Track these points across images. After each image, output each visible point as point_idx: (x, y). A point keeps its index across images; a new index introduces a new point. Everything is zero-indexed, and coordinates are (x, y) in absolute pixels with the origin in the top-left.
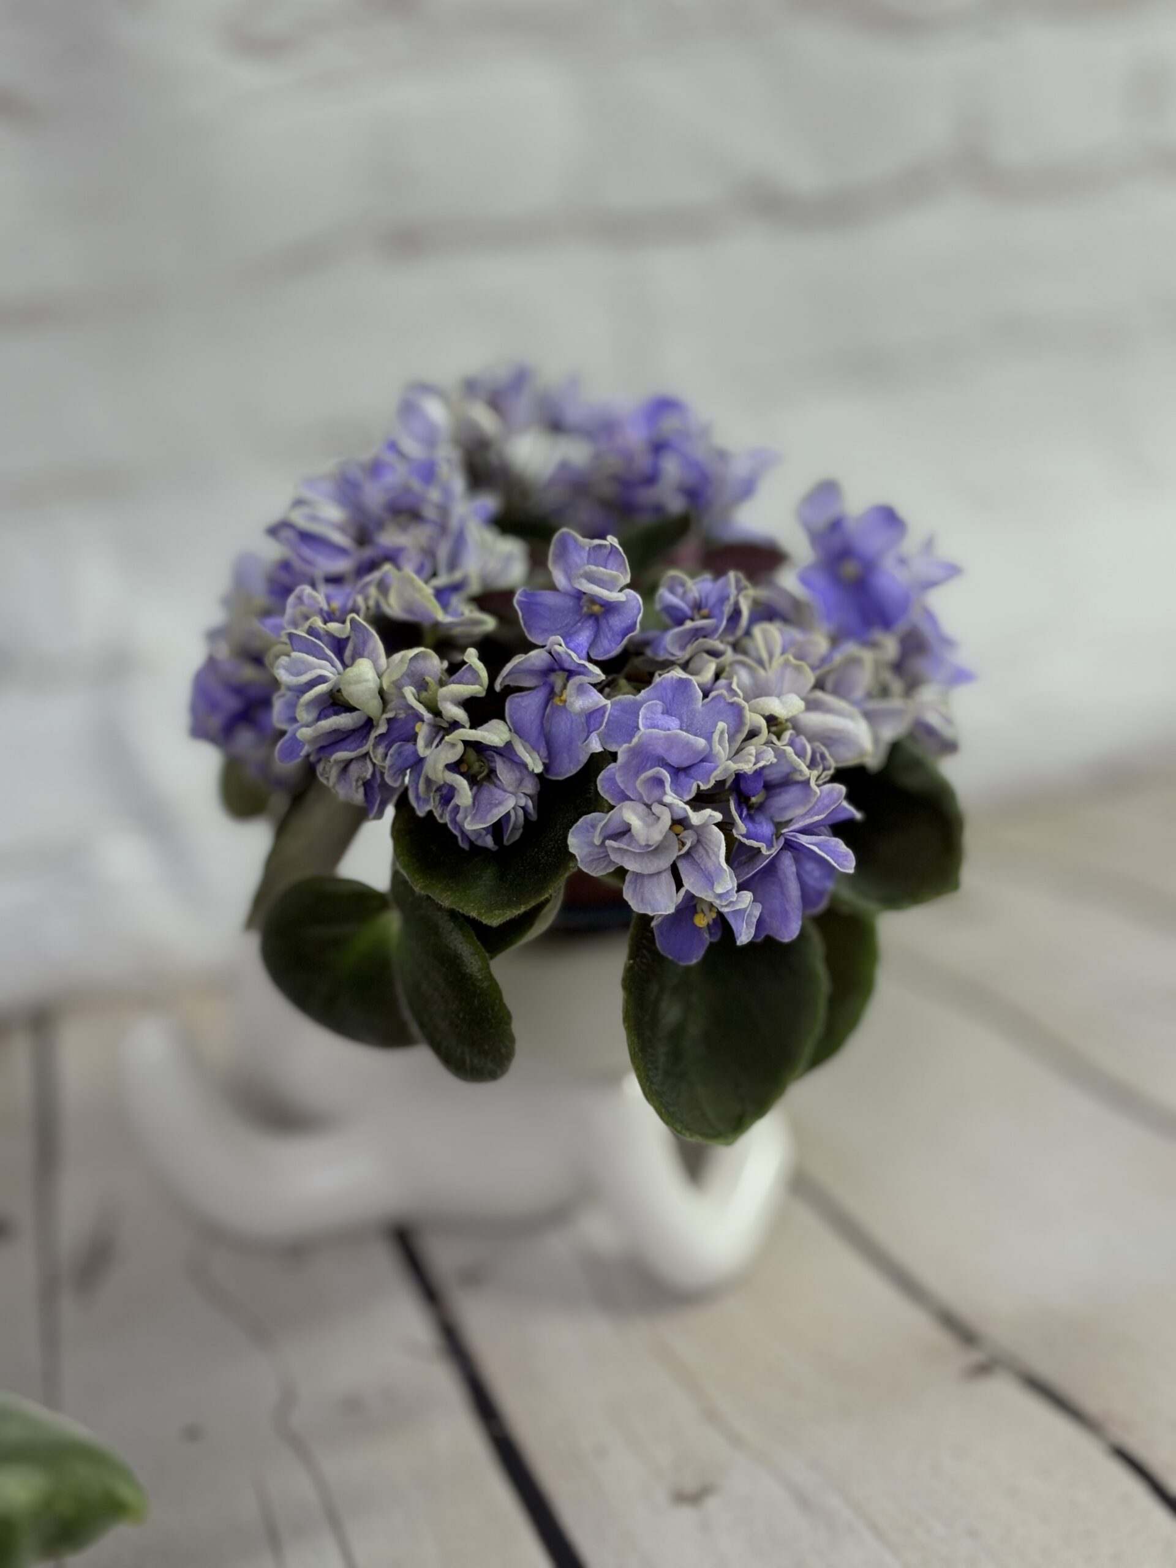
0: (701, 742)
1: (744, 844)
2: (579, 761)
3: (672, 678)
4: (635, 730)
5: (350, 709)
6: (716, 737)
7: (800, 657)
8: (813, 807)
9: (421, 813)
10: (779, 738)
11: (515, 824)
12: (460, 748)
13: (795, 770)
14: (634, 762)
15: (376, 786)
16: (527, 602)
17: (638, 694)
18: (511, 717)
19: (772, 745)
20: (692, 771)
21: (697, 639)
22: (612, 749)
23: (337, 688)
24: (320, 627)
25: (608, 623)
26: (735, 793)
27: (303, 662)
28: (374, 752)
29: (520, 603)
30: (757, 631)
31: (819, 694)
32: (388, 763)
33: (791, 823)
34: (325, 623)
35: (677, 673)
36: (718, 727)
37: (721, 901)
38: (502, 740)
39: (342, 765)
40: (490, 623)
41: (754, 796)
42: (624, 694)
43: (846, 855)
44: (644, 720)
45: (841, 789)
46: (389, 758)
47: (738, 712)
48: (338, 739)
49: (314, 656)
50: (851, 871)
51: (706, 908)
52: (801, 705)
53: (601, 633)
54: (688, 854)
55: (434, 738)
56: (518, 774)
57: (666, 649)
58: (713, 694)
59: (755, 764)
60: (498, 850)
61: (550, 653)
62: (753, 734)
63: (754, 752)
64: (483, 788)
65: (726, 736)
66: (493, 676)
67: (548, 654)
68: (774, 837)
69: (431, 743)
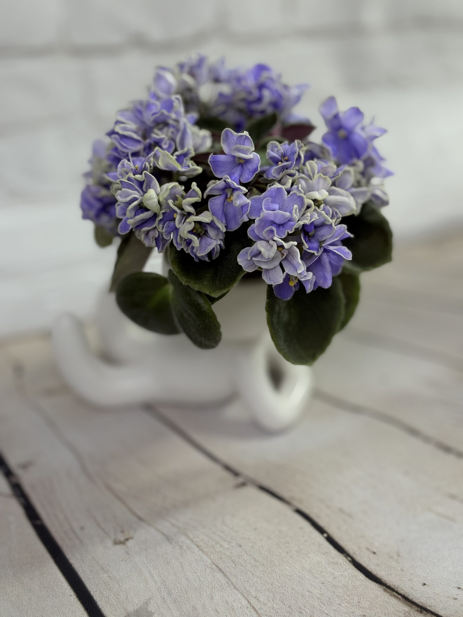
0: (288, 214)
1: (308, 252)
2: (239, 223)
3: (275, 188)
4: (261, 209)
5: (147, 210)
6: (294, 211)
7: (325, 174)
8: (334, 234)
9: (179, 249)
10: (319, 208)
11: (216, 251)
12: (193, 224)
13: (326, 220)
14: (262, 224)
15: (160, 239)
16: (213, 161)
17: (261, 195)
18: (211, 208)
19: (316, 211)
20: (285, 225)
21: (284, 170)
22: (253, 218)
23: (142, 202)
24: (132, 177)
25: (247, 167)
26: (303, 231)
27: (127, 192)
28: (158, 227)
29: (210, 162)
30: (307, 163)
31: (334, 188)
32: (164, 231)
33: (325, 242)
34: (134, 175)
35: (277, 185)
36: (294, 208)
37: (301, 276)
38: (209, 220)
39: (146, 233)
40: (200, 170)
41: (310, 232)
42: (256, 195)
43: (348, 253)
44: (264, 206)
45: (345, 226)
46: (164, 228)
47: (301, 199)
48: (144, 223)
49: (131, 189)
50: (351, 259)
51: (294, 279)
52: (327, 193)
53: (244, 171)
54: (286, 258)
55: (182, 220)
56: (216, 232)
57: (271, 174)
58: (291, 193)
59: (310, 220)
60: (210, 262)
61: (225, 181)
62: (308, 207)
63: (309, 215)
64: (203, 238)
65: (298, 210)
66: (203, 192)
67: (224, 182)
68: (319, 248)
69: (181, 222)
